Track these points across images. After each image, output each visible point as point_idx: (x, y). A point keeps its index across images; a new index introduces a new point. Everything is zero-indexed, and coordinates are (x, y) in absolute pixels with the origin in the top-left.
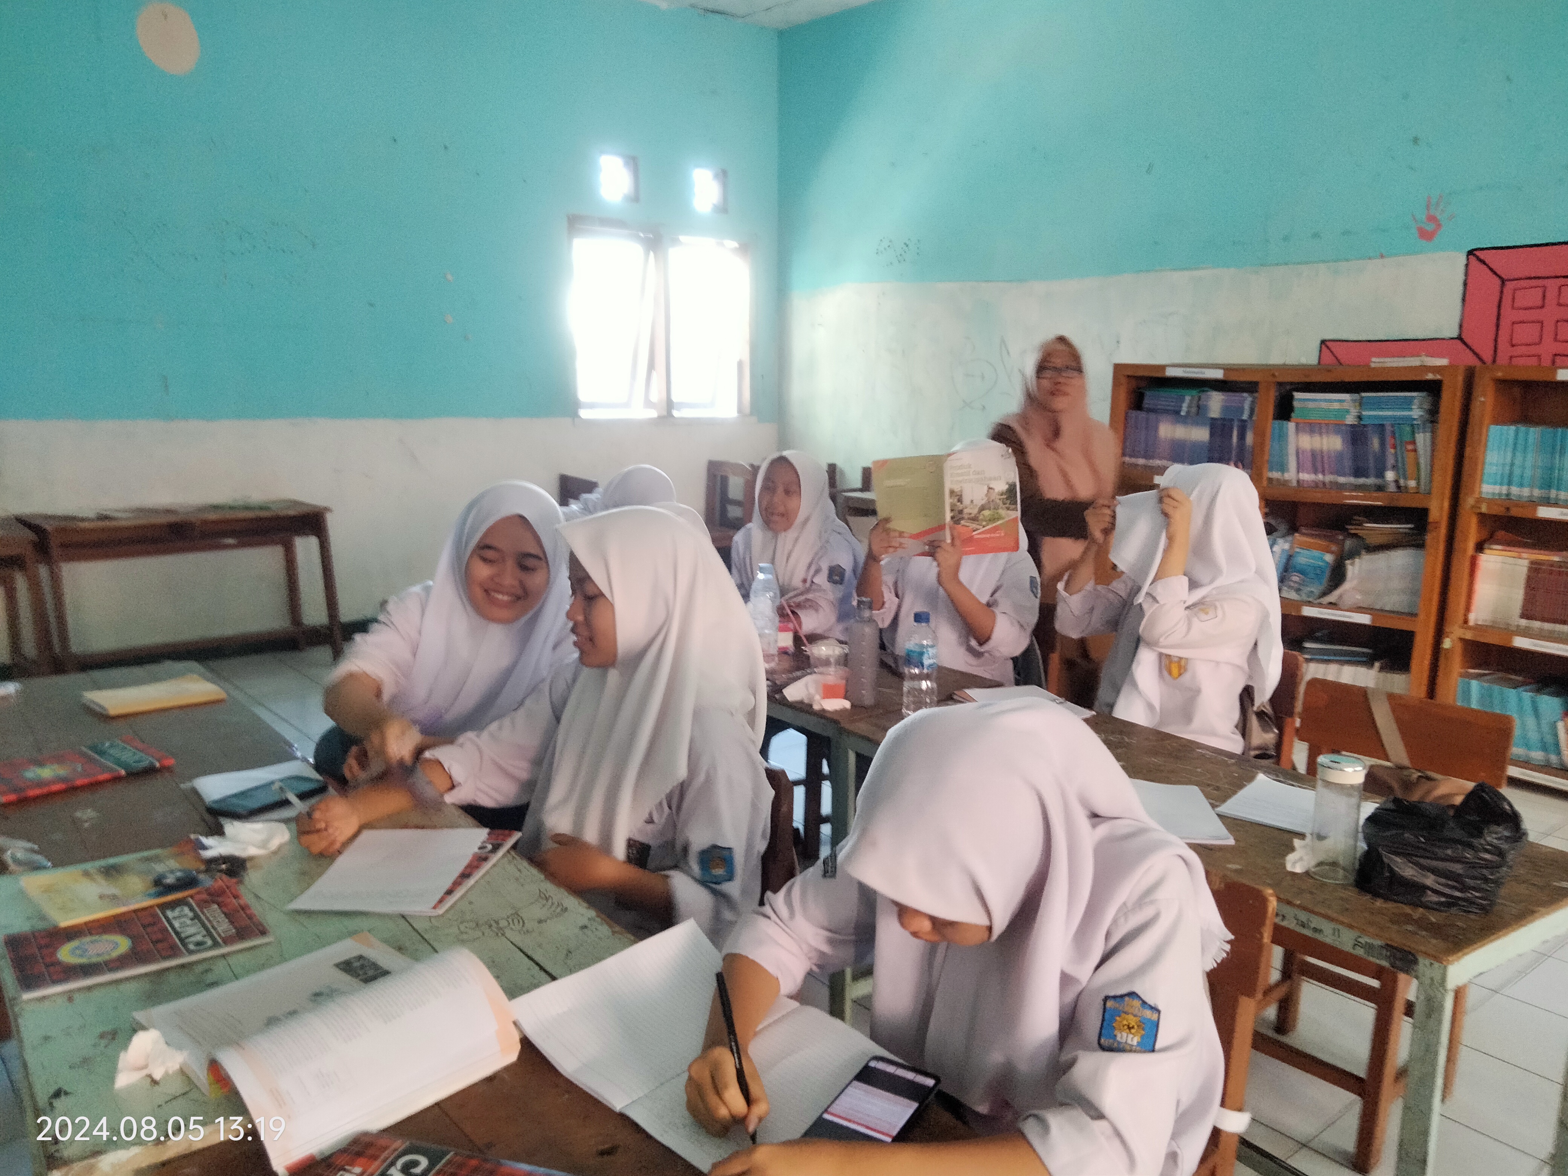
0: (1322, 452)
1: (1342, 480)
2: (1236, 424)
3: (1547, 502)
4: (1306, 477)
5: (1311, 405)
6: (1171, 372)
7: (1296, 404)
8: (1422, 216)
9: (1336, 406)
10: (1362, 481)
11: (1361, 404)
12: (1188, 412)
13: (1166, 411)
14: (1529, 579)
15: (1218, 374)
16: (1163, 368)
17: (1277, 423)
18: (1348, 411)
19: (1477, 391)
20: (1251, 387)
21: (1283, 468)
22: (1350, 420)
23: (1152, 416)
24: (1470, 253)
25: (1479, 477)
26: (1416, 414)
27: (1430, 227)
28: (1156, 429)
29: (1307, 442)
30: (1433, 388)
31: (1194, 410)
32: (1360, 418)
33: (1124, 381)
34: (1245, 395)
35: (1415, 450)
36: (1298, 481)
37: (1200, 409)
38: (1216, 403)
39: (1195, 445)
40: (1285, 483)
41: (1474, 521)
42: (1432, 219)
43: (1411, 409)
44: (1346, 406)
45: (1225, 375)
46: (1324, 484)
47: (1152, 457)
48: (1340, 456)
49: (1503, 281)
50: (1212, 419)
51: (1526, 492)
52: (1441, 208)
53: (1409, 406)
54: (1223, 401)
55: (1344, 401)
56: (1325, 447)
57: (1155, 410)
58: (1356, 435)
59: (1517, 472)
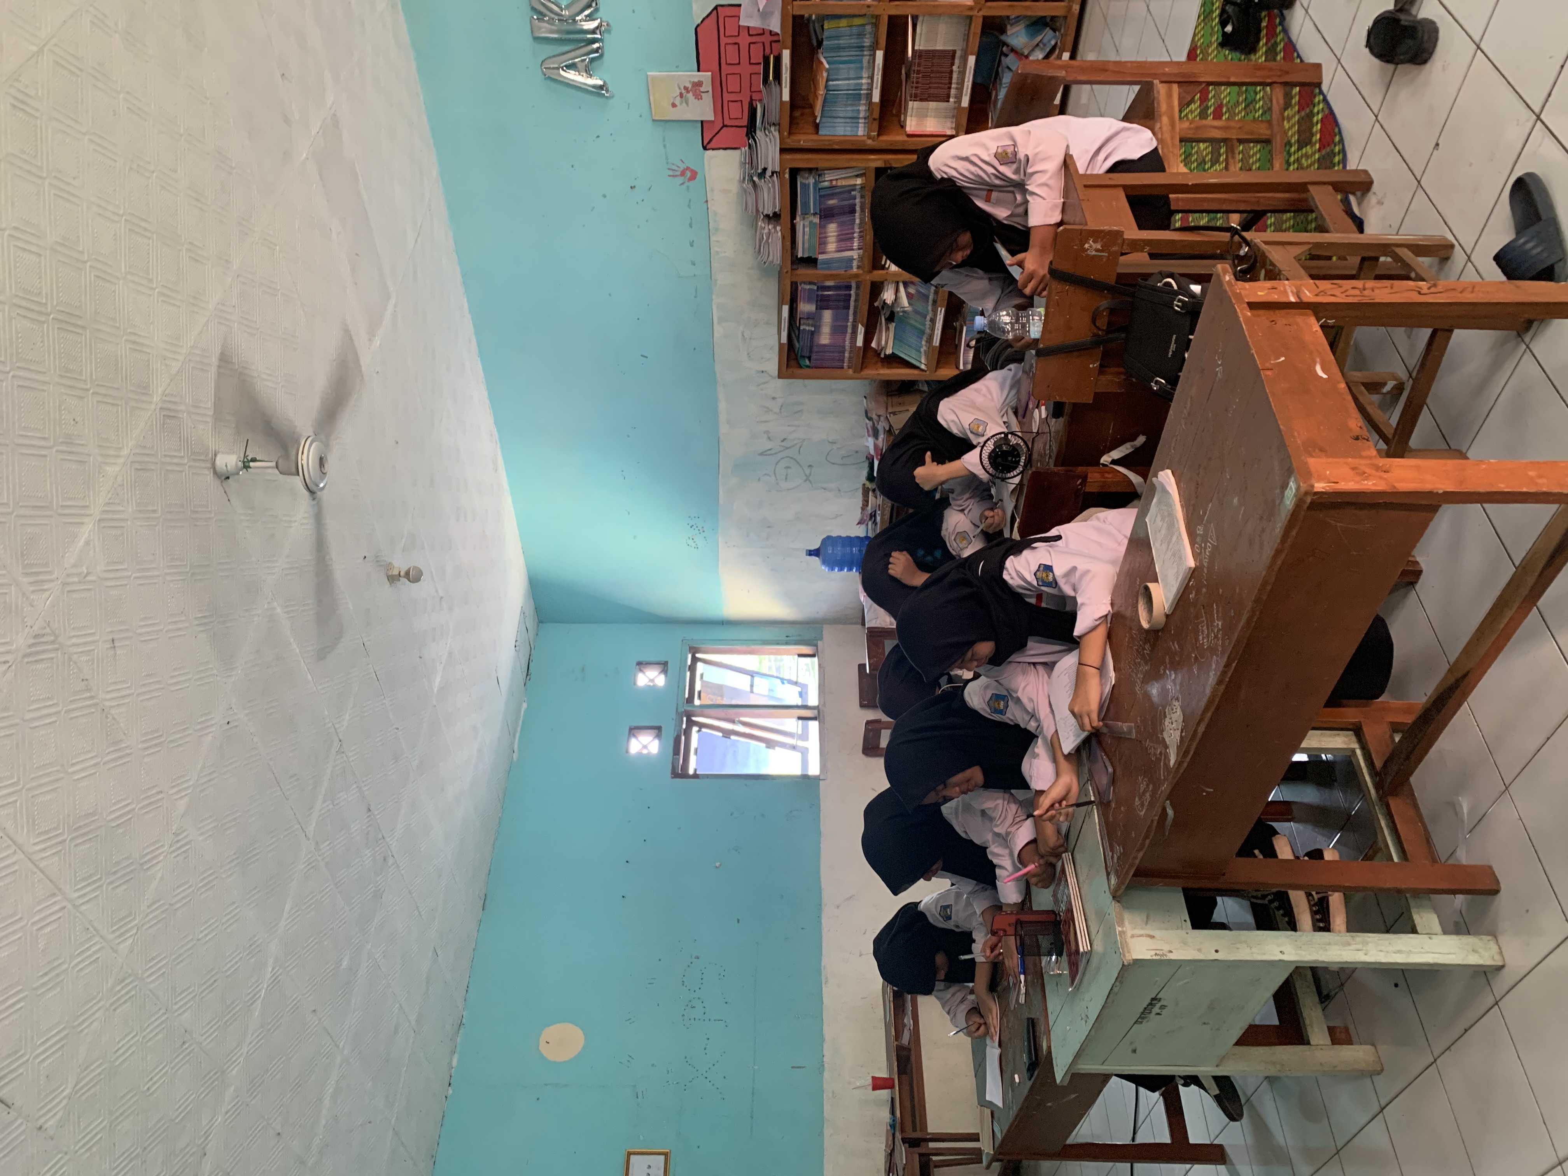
0: (838, 235)
1: (857, 221)
2: (820, 293)
3: (869, 96)
4: (856, 244)
5: (806, 245)
6: (784, 340)
7: (806, 256)
8: (681, 180)
9: (807, 229)
10: (858, 208)
11: (805, 214)
12: (812, 326)
13: (811, 340)
14: (921, 100)
15: (786, 309)
16: (781, 345)
17: (819, 266)
18: (811, 222)
19: (795, 145)
20: (794, 286)
21: (851, 259)
22: (816, 220)
23: (815, 349)
24: (705, 148)
25: (854, 138)
26: (811, 181)
27: (688, 174)
28: (825, 345)
29: (831, 246)
30: (794, 173)
31: (810, 322)
32: (815, 214)
33: (790, 371)
34: (800, 288)
35: (837, 180)
36: (859, 249)
37: (810, 316)
38: (806, 307)
39: (835, 319)
40: (861, 258)
41: (882, 138)
42: (683, 174)
43: (809, 184)
44: (807, 223)
45: (786, 304)
46: (860, 232)
47: (844, 347)
48: (841, 225)
49: (724, 126)
50: (816, 309)
51: (862, 108)
52: (676, 168)
53: (805, 187)
54: (804, 302)
55: (804, 225)
56: (835, 234)
57: (811, 347)
58: (827, 215)
59: (850, 115)
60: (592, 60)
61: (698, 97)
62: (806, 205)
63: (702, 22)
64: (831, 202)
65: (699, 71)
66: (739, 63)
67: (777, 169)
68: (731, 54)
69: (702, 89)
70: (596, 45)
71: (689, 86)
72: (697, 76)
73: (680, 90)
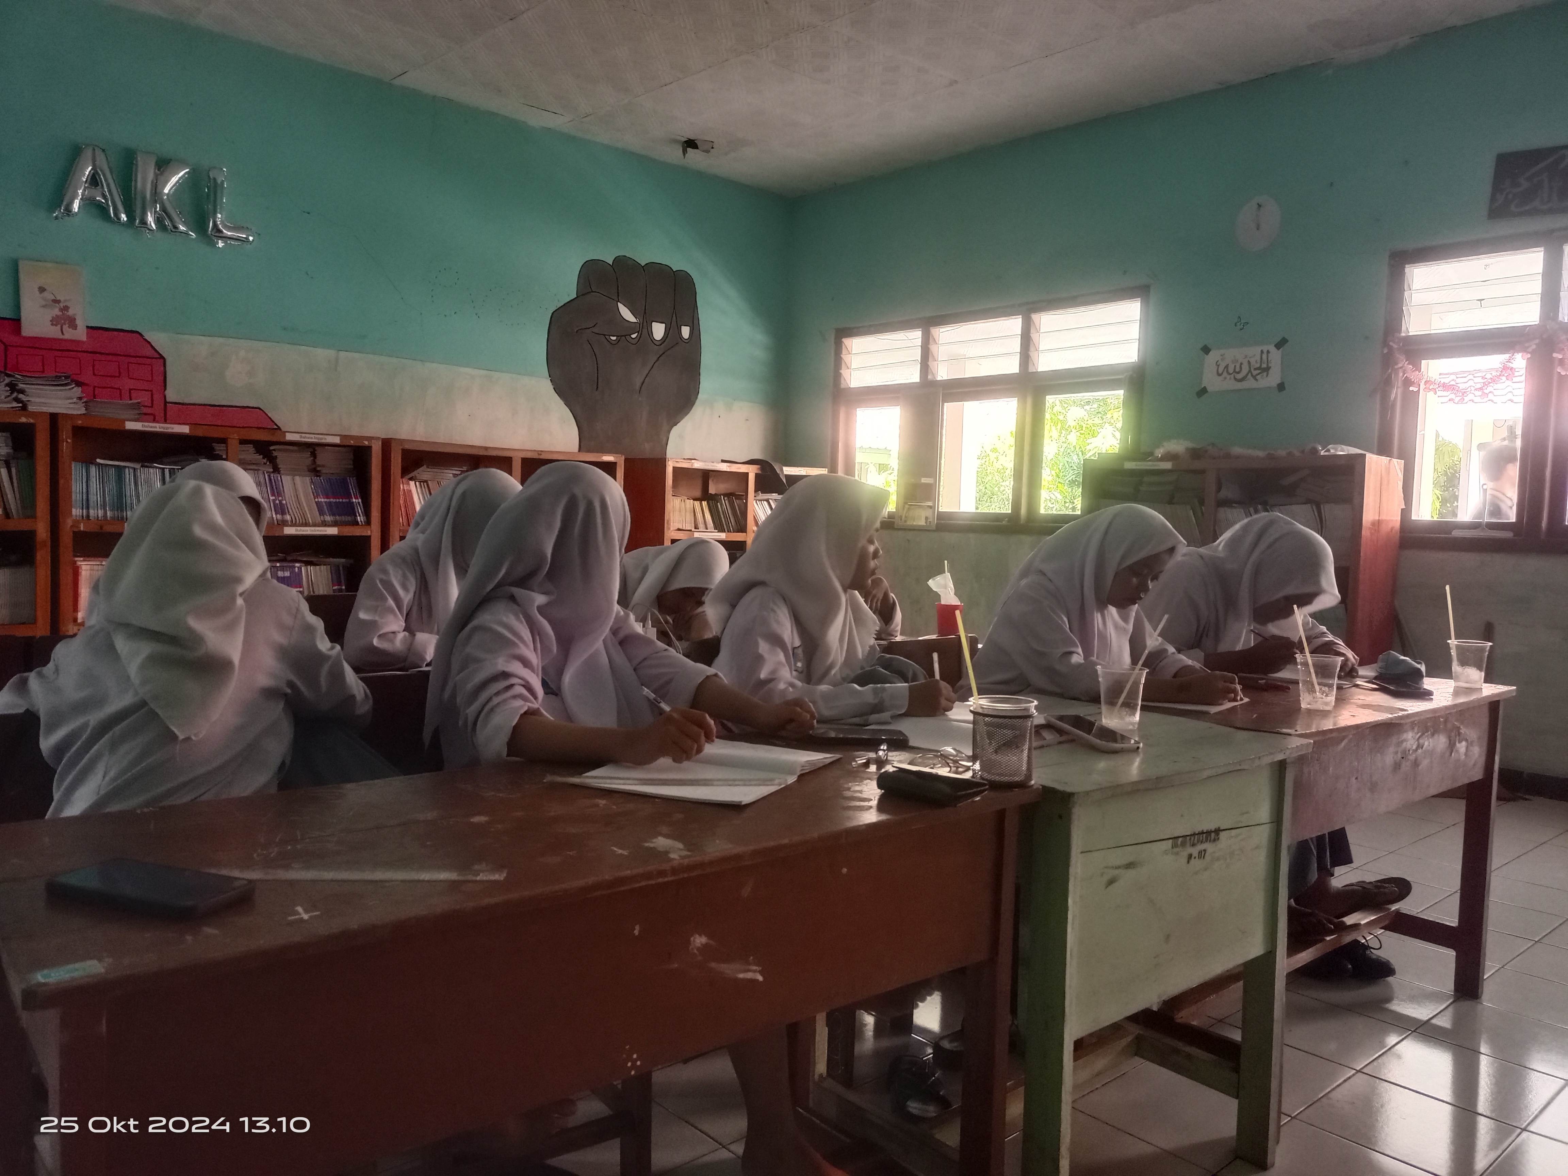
19: (60, 433)
25: (68, 503)
30: (19, 430)
41: (68, 537)
49: (6, 346)
60: (103, 209)
61: (55, 321)
63: (146, 340)
65: (88, 327)
66: (94, 374)
67: (27, 408)
68: (106, 366)
69: (65, 327)
70: (123, 218)
71: (71, 312)
72: (81, 324)
73: (65, 301)
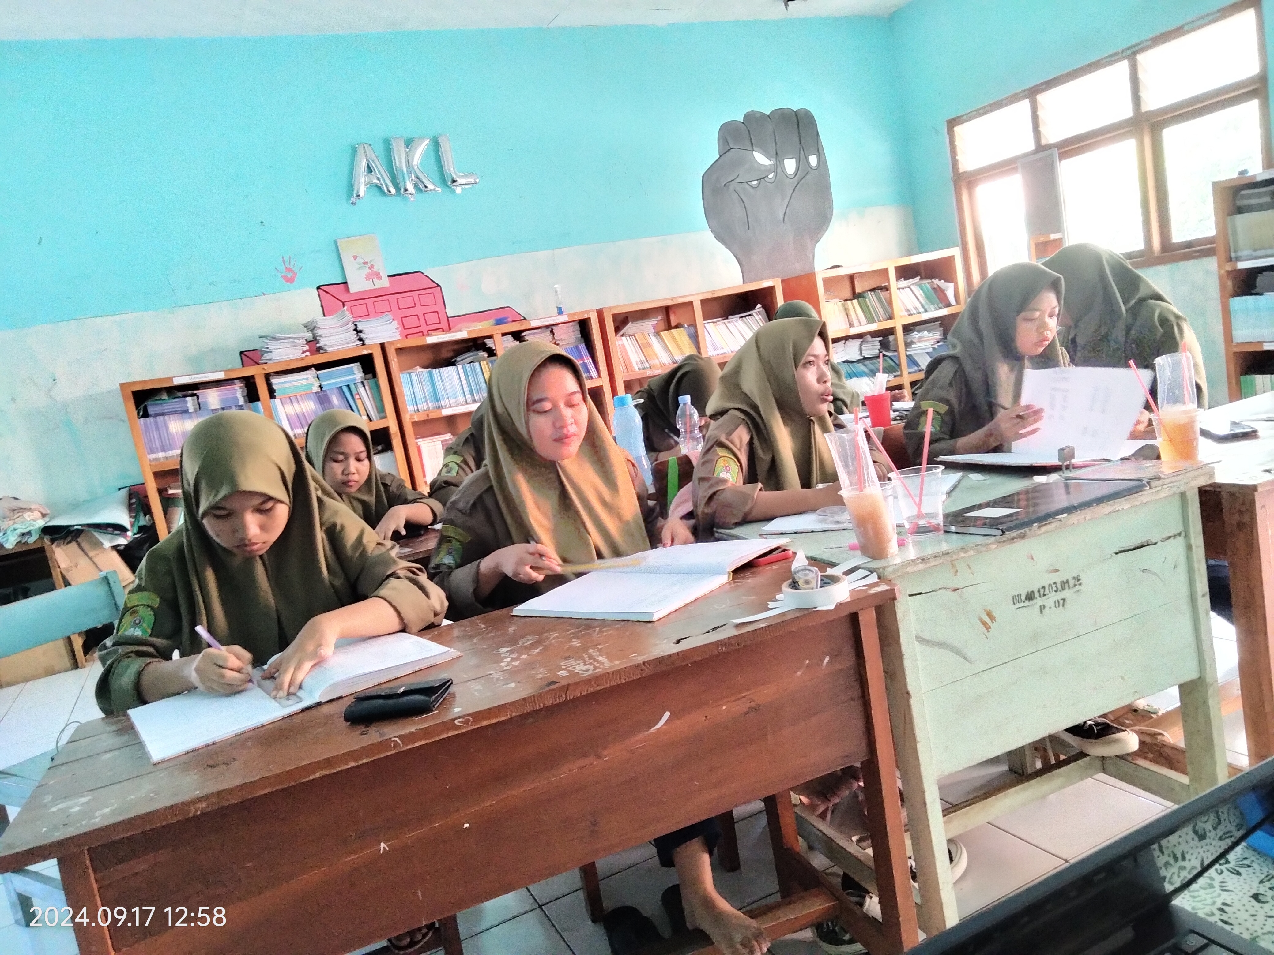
0: (303, 413)
5: (287, 385)
6: (177, 381)
7: (275, 387)
8: (282, 268)
9: (304, 382)
11: (319, 377)
12: (193, 409)
13: (175, 413)
15: (221, 376)
16: (170, 379)
18: (312, 385)
19: (389, 355)
22: (316, 389)
23: (160, 419)
24: (318, 288)
26: (358, 376)
27: (289, 275)
28: (167, 428)
29: (291, 409)
30: (365, 359)
31: (196, 407)
32: (321, 387)
33: (131, 396)
35: (361, 398)
37: (201, 405)
38: (214, 397)
42: (289, 270)
43: (355, 374)
44: (310, 381)
45: (225, 375)
47: (172, 449)
49: (343, 303)
52: (292, 264)
53: (352, 372)
54: (219, 396)
55: (307, 379)
56: (304, 411)
57: (163, 414)
58: (322, 397)
59: (418, 396)
60: (379, 188)
61: (368, 277)
62: (331, 377)
63: (426, 276)
64: (335, 400)
65: (389, 276)
66: (400, 309)
67: (366, 342)
68: (406, 301)
69: (375, 280)
70: (393, 191)
71: (376, 269)
72: (384, 275)
73: (371, 261)
